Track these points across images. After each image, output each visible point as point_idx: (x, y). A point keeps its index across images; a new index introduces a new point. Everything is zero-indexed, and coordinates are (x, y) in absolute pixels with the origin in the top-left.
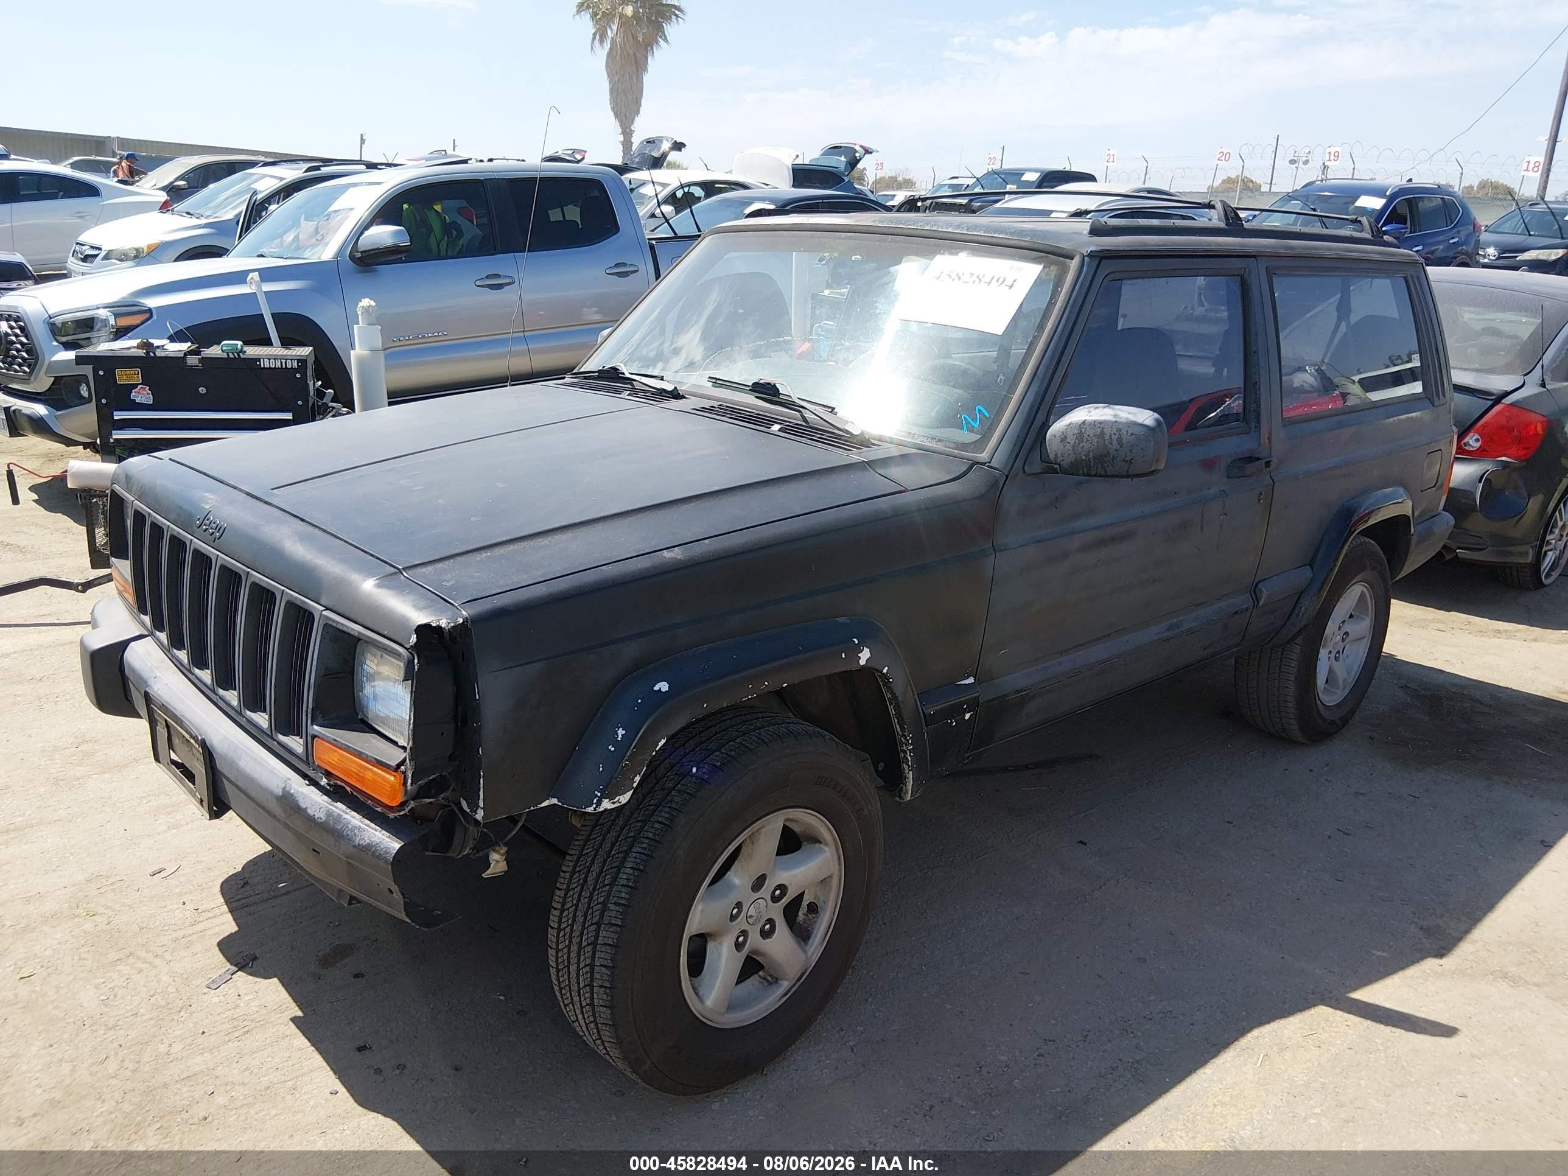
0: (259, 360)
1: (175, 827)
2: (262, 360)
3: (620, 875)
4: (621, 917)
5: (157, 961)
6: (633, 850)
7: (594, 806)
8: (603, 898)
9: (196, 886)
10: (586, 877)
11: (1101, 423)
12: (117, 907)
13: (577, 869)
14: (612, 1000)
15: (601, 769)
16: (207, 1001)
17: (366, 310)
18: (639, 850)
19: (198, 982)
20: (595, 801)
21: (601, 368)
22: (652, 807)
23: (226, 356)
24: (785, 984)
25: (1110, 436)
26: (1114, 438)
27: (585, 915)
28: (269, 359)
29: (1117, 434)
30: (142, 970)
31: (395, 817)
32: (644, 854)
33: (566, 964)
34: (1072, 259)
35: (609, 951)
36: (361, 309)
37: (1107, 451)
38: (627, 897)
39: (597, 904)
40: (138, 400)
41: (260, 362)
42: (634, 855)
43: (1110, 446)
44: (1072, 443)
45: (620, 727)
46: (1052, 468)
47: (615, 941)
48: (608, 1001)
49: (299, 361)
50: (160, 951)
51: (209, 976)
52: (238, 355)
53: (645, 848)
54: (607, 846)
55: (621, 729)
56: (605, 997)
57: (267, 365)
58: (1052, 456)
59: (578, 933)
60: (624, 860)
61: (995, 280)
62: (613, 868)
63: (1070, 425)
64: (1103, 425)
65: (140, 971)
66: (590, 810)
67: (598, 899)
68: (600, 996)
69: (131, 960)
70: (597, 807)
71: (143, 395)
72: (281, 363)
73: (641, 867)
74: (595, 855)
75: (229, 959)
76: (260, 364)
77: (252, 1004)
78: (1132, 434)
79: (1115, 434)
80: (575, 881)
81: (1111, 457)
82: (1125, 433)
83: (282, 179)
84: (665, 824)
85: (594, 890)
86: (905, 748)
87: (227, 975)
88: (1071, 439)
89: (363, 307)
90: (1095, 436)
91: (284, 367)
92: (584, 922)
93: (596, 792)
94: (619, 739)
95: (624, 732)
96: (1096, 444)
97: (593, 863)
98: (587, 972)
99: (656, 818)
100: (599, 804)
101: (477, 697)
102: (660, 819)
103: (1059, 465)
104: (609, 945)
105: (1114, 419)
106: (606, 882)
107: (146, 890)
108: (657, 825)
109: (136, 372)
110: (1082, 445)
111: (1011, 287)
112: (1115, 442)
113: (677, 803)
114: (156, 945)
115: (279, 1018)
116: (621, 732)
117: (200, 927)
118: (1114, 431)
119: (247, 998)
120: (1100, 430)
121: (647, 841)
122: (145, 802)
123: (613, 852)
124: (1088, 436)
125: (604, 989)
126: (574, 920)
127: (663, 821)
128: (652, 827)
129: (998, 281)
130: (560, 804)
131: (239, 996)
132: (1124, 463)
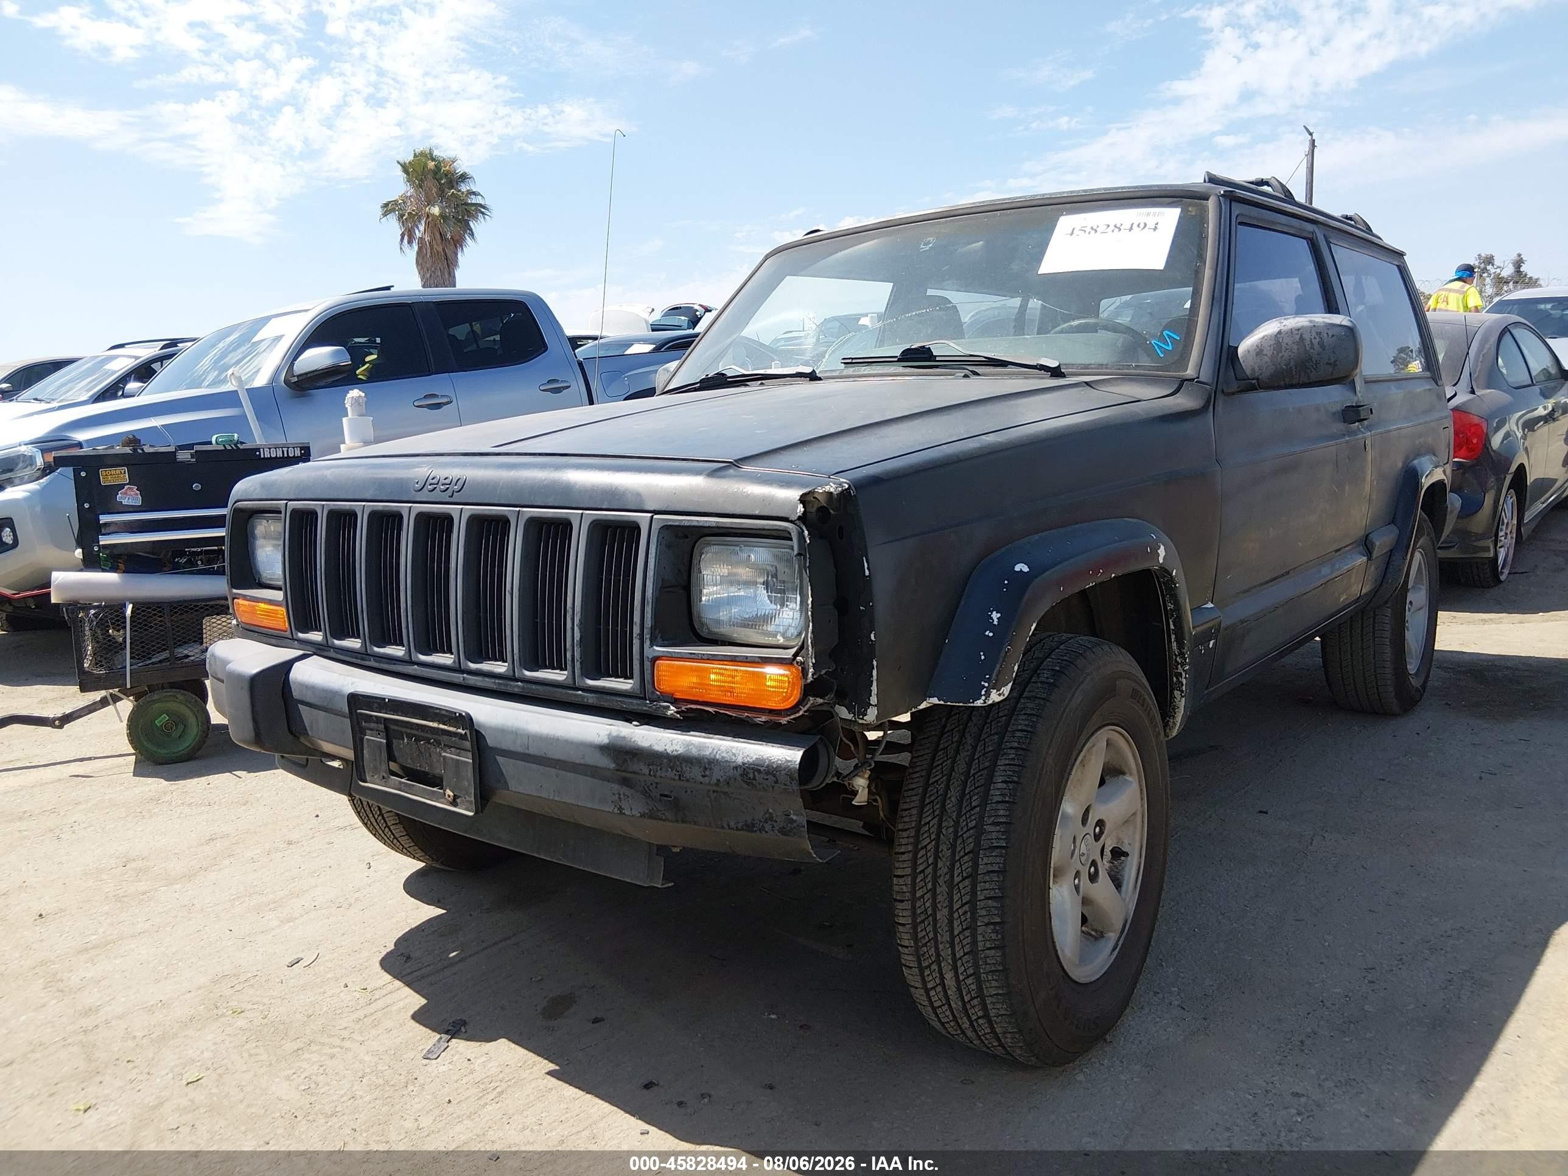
0: (258, 450)
1: (291, 920)
2: (261, 450)
3: (992, 792)
4: (1004, 837)
5: (347, 1044)
6: (999, 763)
7: (983, 698)
8: (974, 821)
9: (350, 969)
10: (943, 806)
11: (1299, 330)
12: (266, 1000)
13: (927, 801)
14: (1003, 938)
15: (983, 657)
16: (433, 1072)
17: (356, 400)
18: (1007, 762)
19: (411, 1055)
20: (983, 693)
21: (704, 377)
22: (1004, 718)
23: (223, 448)
24: (1112, 936)
25: (1311, 341)
26: (1315, 342)
27: (953, 847)
28: (270, 449)
29: (1318, 338)
30: (335, 1055)
31: (788, 722)
32: (1015, 765)
33: (930, 912)
34: (1207, 199)
35: (996, 879)
36: (350, 401)
37: (1310, 356)
38: (1008, 813)
39: (968, 830)
40: (125, 502)
41: (260, 452)
42: (1002, 768)
43: (1312, 351)
44: (1270, 354)
45: (993, 611)
46: (1253, 384)
47: (1001, 866)
48: (999, 940)
49: (301, 449)
50: (345, 1034)
51: (420, 1048)
52: (236, 445)
53: (1013, 759)
54: (961, 767)
55: (994, 613)
56: (994, 936)
57: (267, 455)
58: (1248, 372)
59: (946, 870)
60: (991, 776)
61: (1135, 227)
62: (978, 787)
63: (1264, 337)
64: (1301, 331)
65: (332, 1057)
66: (979, 703)
67: (967, 825)
68: (985, 936)
69: (314, 1048)
70: (986, 699)
71: (130, 496)
72: (283, 452)
73: (1016, 779)
74: (949, 780)
75: (434, 1029)
76: (260, 454)
77: (489, 1066)
78: (1333, 336)
79: (1315, 338)
80: (927, 814)
81: (1314, 362)
82: (1326, 335)
83: (137, 358)
84: (1027, 731)
85: (959, 815)
86: (1180, 670)
87: (441, 1043)
88: (1268, 352)
89: (353, 397)
90: (1293, 343)
91: (286, 455)
92: (954, 854)
93: (983, 683)
94: (995, 623)
95: (999, 615)
96: (1296, 351)
97: (948, 787)
98: (965, 913)
99: (1015, 728)
100: (988, 695)
101: (867, 573)
102: (1020, 727)
103: (1258, 379)
104: (992, 872)
105: (1312, 325)
106: (974, 804)
107: (293, 981)
108: (1018, 734)
109: (123, 472)
110: (1280, 355)
111: (1155, 229)
112: (1316, 346)
113: (1032, 709)
114: (337, 1028)
115: (530, 1073)
116: (995, 616)
117: (380, 1004)
118: (1314, 334)
119: (479, 1061)
120: (1298, 337)
121: (1013, 751)
122: (237, 903)
123: (972, 772)
124: (1287, 344)
125: (992, 927)
126: (937, 857)
127: (1025, 728)
128: (1014, 737)
129: (1139, 226)
130: (942, 702)
131: (469, 1060)
132: (1329, 366)
